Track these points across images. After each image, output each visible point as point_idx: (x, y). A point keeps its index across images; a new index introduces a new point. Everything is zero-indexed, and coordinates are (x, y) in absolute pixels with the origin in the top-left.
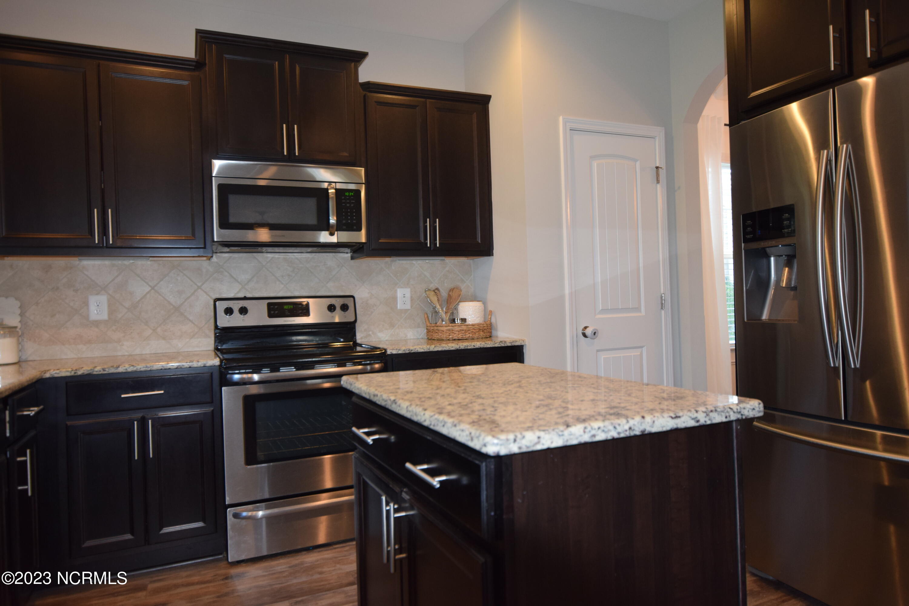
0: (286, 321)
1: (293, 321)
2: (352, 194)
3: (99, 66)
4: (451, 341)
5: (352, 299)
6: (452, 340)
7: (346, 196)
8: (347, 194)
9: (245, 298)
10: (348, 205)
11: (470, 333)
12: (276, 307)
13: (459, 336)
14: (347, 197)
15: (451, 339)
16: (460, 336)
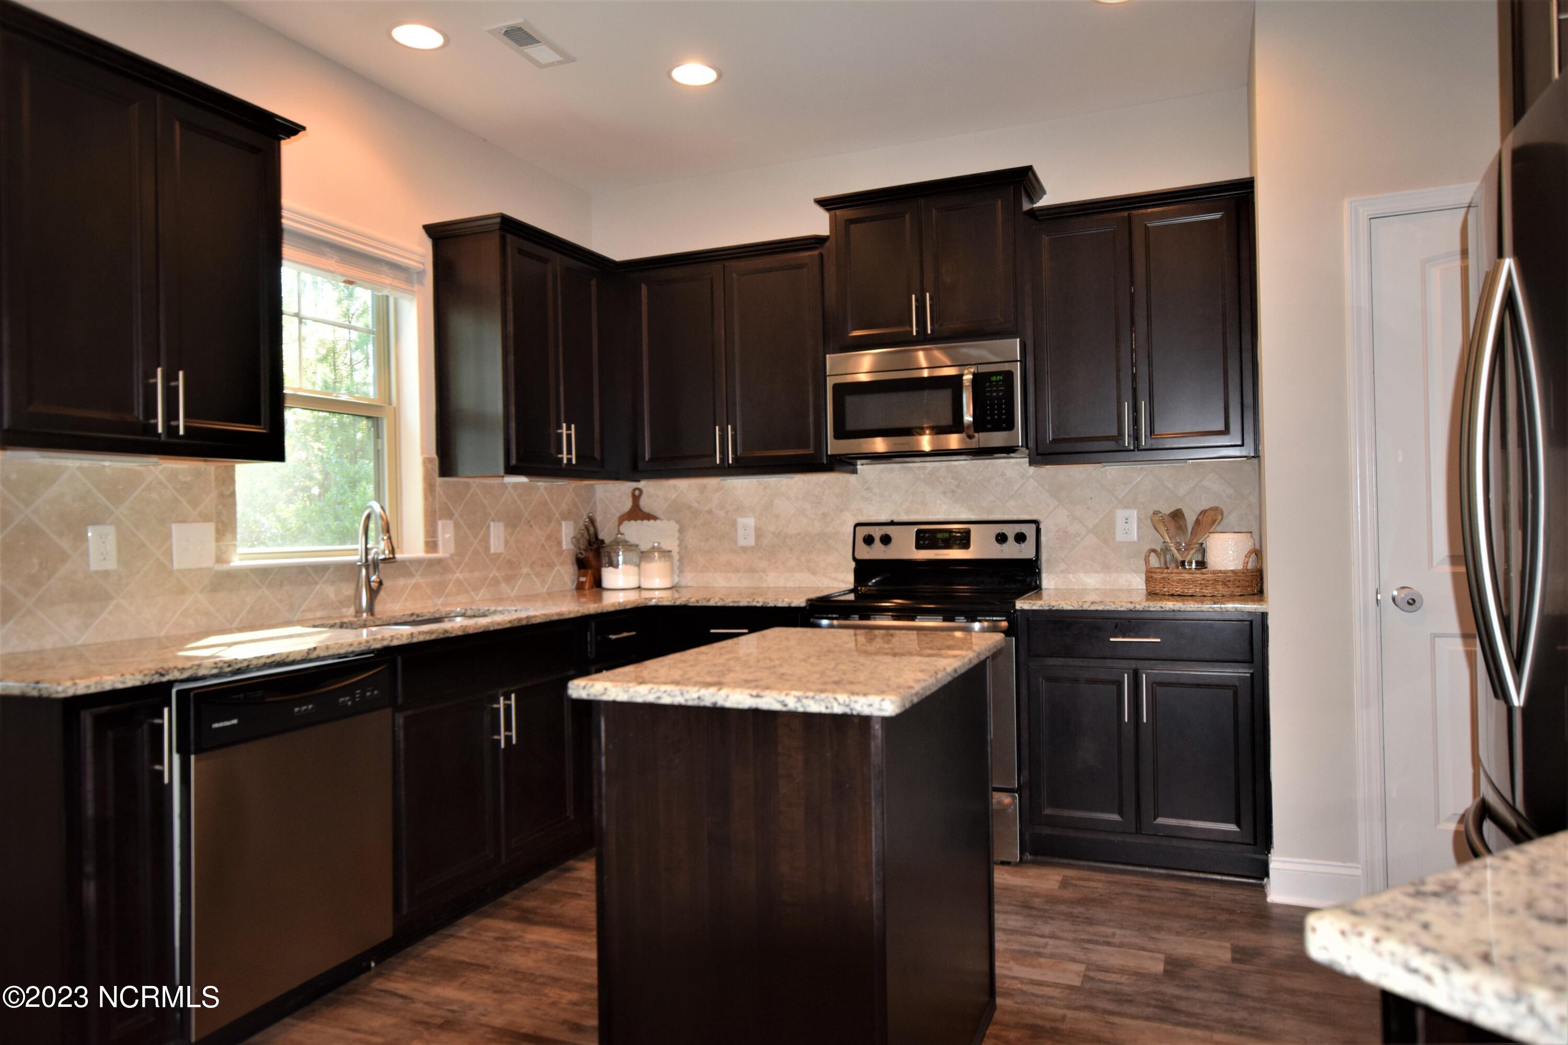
0: (937, 555)
1: (947, 555)
2: (1001, 378)
3: (724, 266)
4: (1167, 597)
5: (1034, 526)
6: (1169, 595)
7: (993, 381)
8: (994, 378)
9: (892, 523)
10: (995, 394)
11: (1196, 586)
12: (927, 535)
13: (1177, 589)
14: (994, 383)
15: (1167, 593)
16: (1179, 590)
